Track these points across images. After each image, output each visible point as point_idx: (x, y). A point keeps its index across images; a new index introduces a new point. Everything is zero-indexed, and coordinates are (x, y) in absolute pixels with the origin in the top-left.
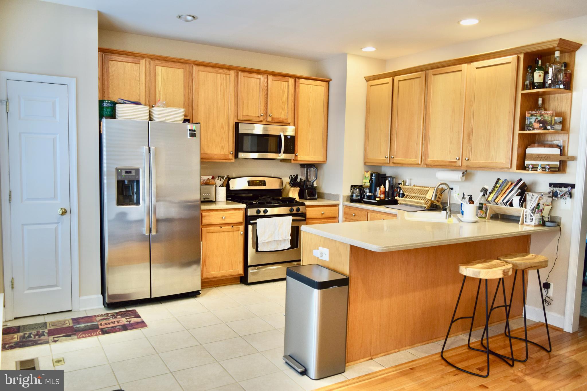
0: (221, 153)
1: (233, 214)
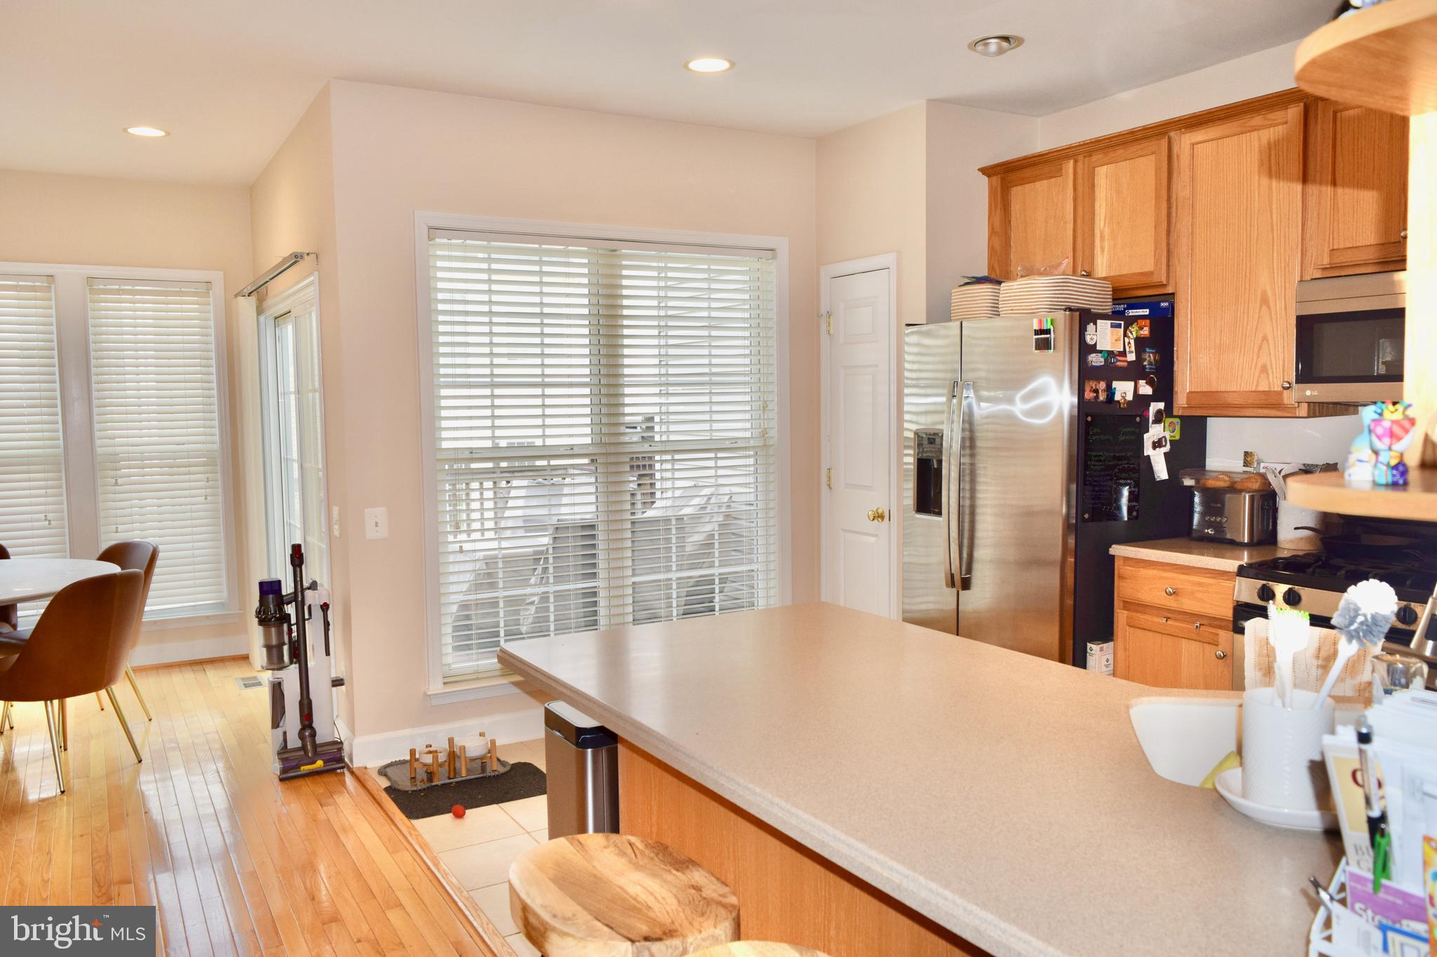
0: (1261, 389)
1: (1200, 584)
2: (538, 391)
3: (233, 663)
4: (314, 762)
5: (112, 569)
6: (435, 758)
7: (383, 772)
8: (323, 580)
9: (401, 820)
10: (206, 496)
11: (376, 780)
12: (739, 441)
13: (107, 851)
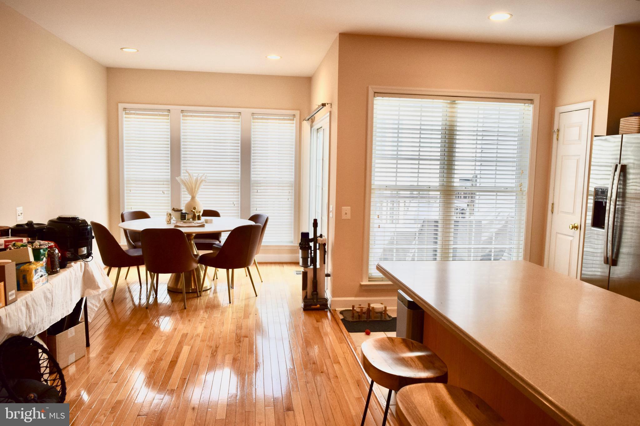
2: (417, 162)
3: (294, 265)
4: (316, 305)
5: (252, 223)
6: (362, 310)
7: (342, 313)
8: (325, 234)
9: (345, 332)
10: (288, 199)
11: (339, 315)
12: (509, 188)
13: (242, 325)
